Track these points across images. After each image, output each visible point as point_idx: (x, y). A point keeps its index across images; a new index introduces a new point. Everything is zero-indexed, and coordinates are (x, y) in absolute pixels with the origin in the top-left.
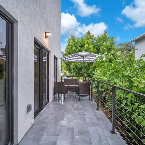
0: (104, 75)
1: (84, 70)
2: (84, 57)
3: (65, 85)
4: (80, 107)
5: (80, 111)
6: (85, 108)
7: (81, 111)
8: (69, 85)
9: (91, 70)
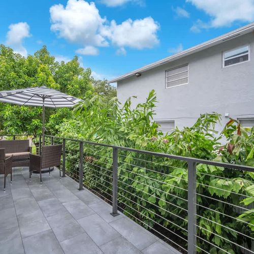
0: (78, 132)
1: (36, 122)
2: (44, 98)
3: (7, 155)
4: (48, 192)
5: (50, 199)
6: (58, 192)
7: (53, 199)
8: (15, 154)
9: (51, 122)
